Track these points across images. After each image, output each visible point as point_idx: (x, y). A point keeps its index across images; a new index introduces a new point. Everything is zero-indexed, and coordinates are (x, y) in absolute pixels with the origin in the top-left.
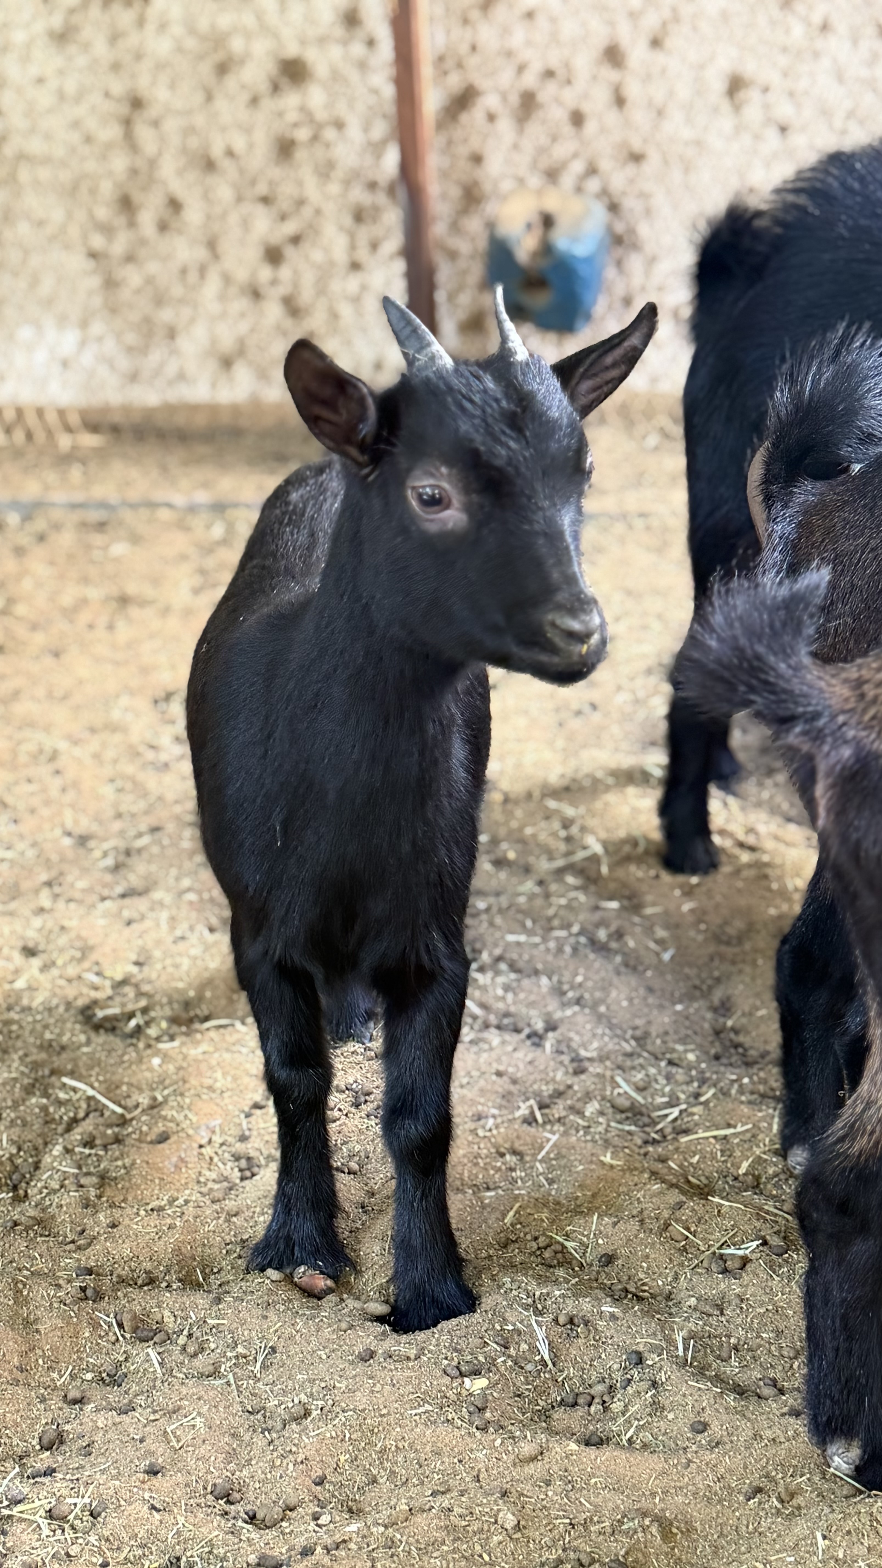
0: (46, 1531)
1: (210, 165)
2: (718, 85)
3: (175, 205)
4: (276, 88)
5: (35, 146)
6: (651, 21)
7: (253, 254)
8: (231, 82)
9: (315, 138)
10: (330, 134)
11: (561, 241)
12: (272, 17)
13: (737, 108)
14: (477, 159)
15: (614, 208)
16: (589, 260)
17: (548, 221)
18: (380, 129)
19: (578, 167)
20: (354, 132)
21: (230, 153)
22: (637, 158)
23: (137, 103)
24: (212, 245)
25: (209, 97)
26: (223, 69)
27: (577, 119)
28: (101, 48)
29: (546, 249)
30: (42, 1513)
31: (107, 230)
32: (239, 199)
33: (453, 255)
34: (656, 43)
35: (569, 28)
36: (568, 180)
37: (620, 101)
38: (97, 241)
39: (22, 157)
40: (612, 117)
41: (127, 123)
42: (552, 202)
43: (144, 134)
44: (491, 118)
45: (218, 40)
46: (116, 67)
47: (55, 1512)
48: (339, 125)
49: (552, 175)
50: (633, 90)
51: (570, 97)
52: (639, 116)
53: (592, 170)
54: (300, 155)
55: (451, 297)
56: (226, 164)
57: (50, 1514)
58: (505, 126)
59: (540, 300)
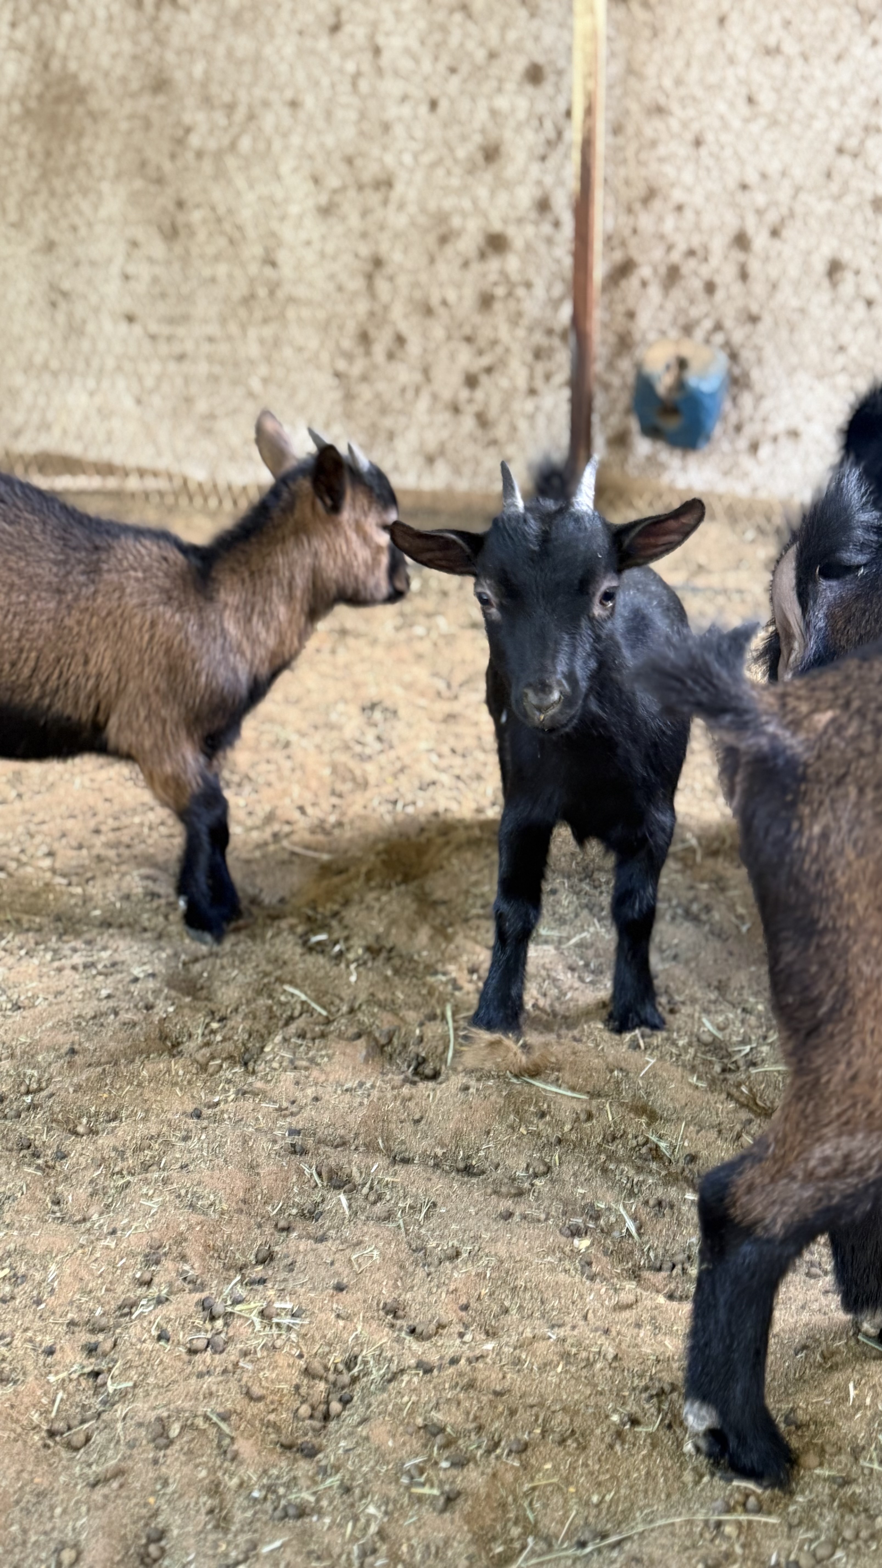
0: (258, 1327)
1: (428, 311)
2: (820, 266)
3: (400, 340)
4: (482, 256)
5: (301, 291)
6: (772, 217)
7: (456, 379)
8: (449, 250)
9: (510, 294)
10: (521, 292)
11: (693, 379)
12: (484, 203)
13: (834, 284)
14: (631, 315)
15: (734, 357)
16: (712, 395)
17: (682, 364)
18: (558, 289)
19: (707, 324)
20: (539, 291)
21: (444, 303)
22: (754, 319)
23: (378, 262)
24: (426, 372)
25: (432, 260)
26: (444, 240)
27: (710, 288)
28: (354, 221)
29: (680, 385)
30: (255, 1312)
31: (349, 357)
32: (449, 338)
33: (607, 387)
34: (775, 233)
35: (709, 219)
36: (699, 334)
37: (744, 275)
38: (341, 365)
39: (291, 300)
40: (737, 288)
41: (370, 278)
42: (687, 349)
43: (382, 287)
44: (644, 284)
45: (442, 218)
46: (364, 235)
47: (266, 1313)
48: (528, 285)
49: (688, 330)
50: (755, 267)
51: (705, 271)
52: (759, 288)
53: (718, 327)
54: (498, 306)
55: (604, 419)
56: (442, 311)
57: (262, 1314)
58: (654, 292)
59: (672, 424)
